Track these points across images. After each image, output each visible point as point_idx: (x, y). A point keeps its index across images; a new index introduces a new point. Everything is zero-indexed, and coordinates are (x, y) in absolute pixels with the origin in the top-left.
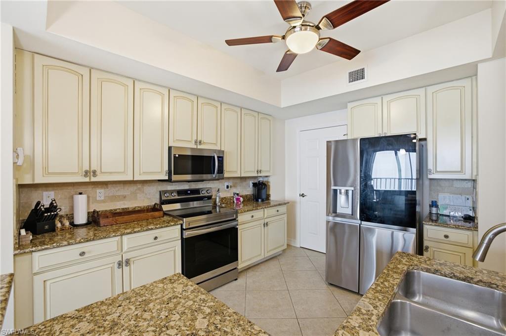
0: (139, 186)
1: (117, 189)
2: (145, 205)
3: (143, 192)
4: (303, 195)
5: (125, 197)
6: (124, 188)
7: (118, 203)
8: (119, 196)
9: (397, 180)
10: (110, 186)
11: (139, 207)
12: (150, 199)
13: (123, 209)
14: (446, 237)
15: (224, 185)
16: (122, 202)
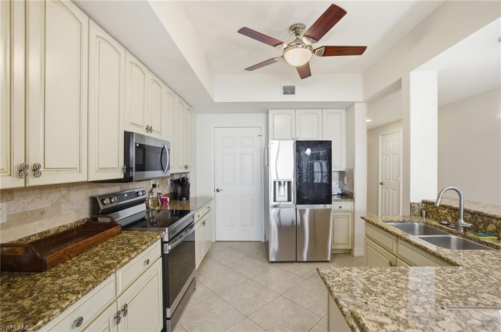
0: (64, 192)
1: (30, 199)
2: (71, 222)
3: (69, 201)
4: (218, 191)
5: (42, 213)
6: (41, 197)
7: (32, 225)
8: (33, 212)
9: (320, 173)
10: (16, 195)
11: (64, 226)
12: (78, 210)
13: (41, 234)
14: (340, 207)
15: (150, 184)
16: (37, 222)
